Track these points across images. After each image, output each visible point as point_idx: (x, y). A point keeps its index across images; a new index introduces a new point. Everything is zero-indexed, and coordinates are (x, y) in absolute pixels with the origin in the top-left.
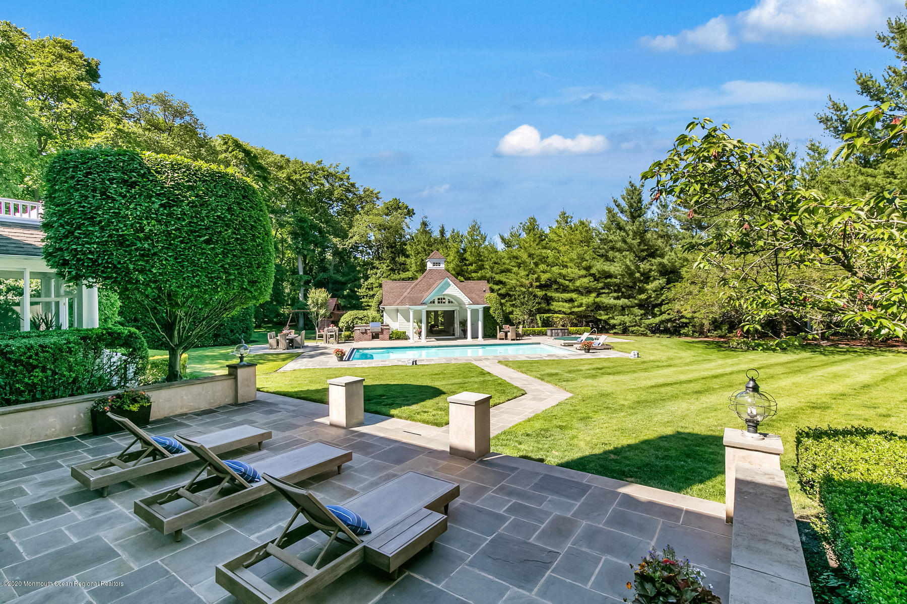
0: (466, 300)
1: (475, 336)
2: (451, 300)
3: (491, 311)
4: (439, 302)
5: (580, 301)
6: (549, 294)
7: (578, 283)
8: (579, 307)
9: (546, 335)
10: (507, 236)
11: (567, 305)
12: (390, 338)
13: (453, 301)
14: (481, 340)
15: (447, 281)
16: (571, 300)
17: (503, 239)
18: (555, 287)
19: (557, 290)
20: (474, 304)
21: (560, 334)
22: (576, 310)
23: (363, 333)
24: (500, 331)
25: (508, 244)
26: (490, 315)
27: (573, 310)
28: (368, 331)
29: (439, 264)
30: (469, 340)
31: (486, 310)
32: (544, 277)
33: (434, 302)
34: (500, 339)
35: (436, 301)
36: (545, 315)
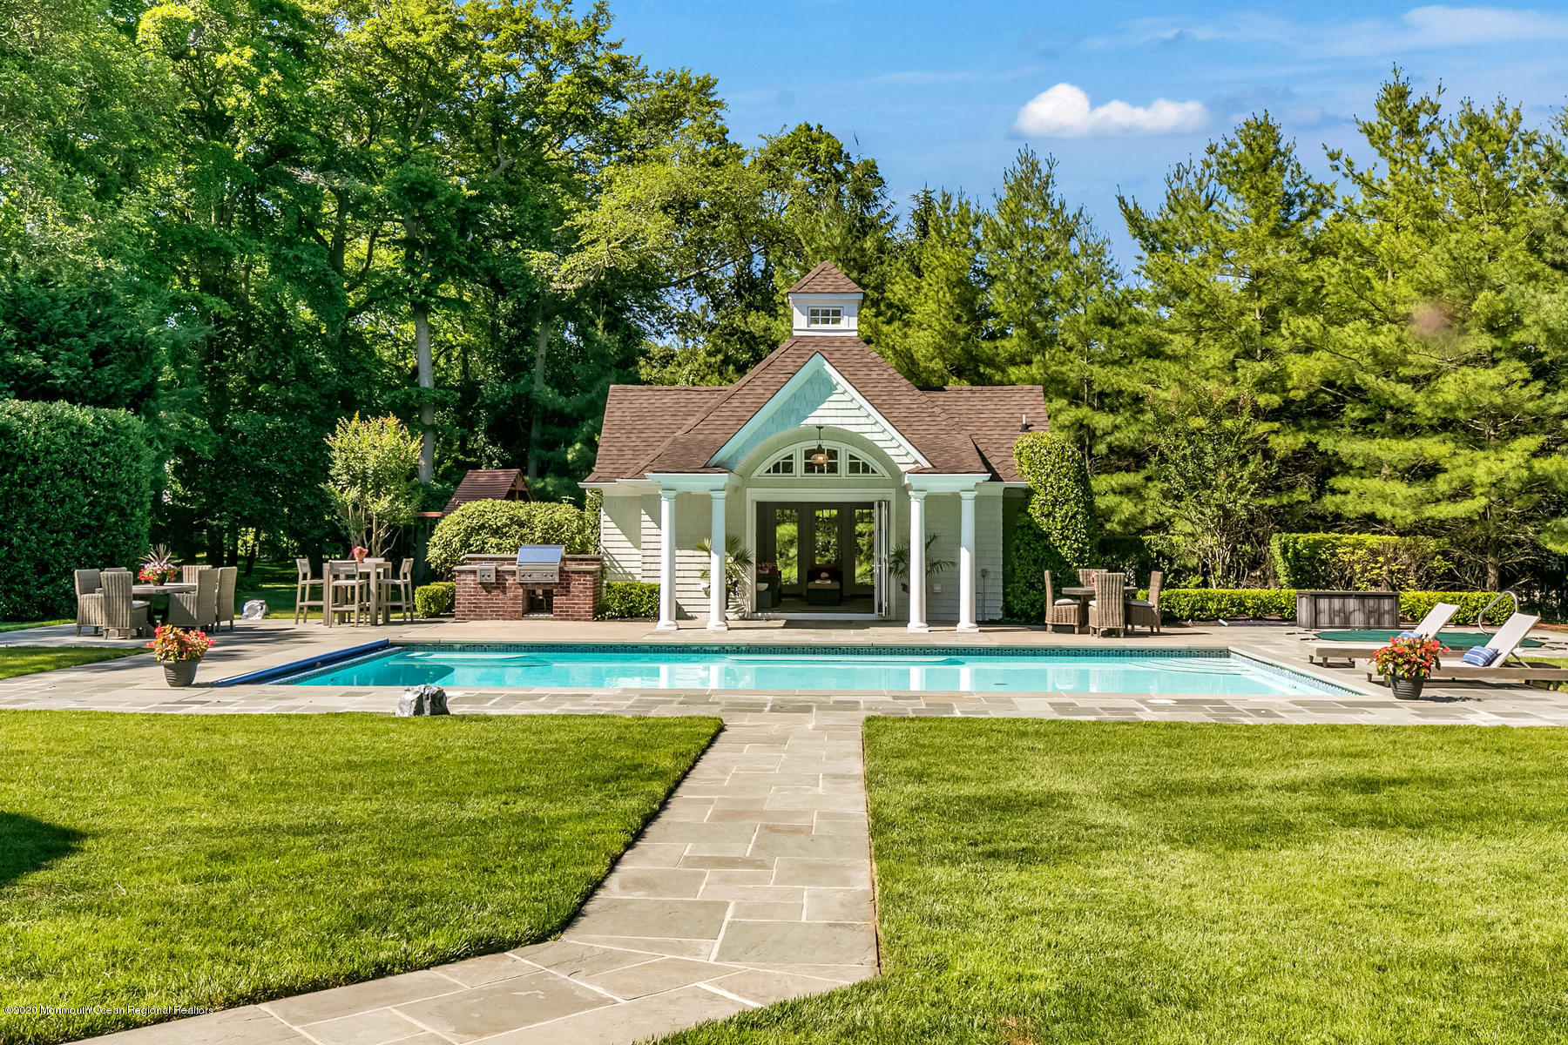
0: (902, 453)
1: (941, 612)
2: (864, 457)
3: (1035, 509)
4: (809, 468)
5: (1464, 472)
6: (1326, 443)
7: (1449, 390)
8: (1454, 497)
9: (1292, 620)
10: (1153, 206)
11: (1400, 489)
12: (600, 612)
13: (873, 463)
14: (966, 630)
15: (819, 374)
16: (1426, 471)
17: (1134, 219)
18: (1354, 412)
19: (1364, 428)
20: (936, 469)
21: (1358, 619)
22: (1445, 511)
23: (487, 587)
24: (1057, 594)
25: (1151, 237)
26: (1031, 525)
27: (1431, 511)
28: (510, 580)
29: (835, 315)
30: (916, 628)
31: (1016, 503)
32: (1304, 371)
33: (788, 467)
34: (1058, 629)
35: (799, 464)
36: (1303, 538)
